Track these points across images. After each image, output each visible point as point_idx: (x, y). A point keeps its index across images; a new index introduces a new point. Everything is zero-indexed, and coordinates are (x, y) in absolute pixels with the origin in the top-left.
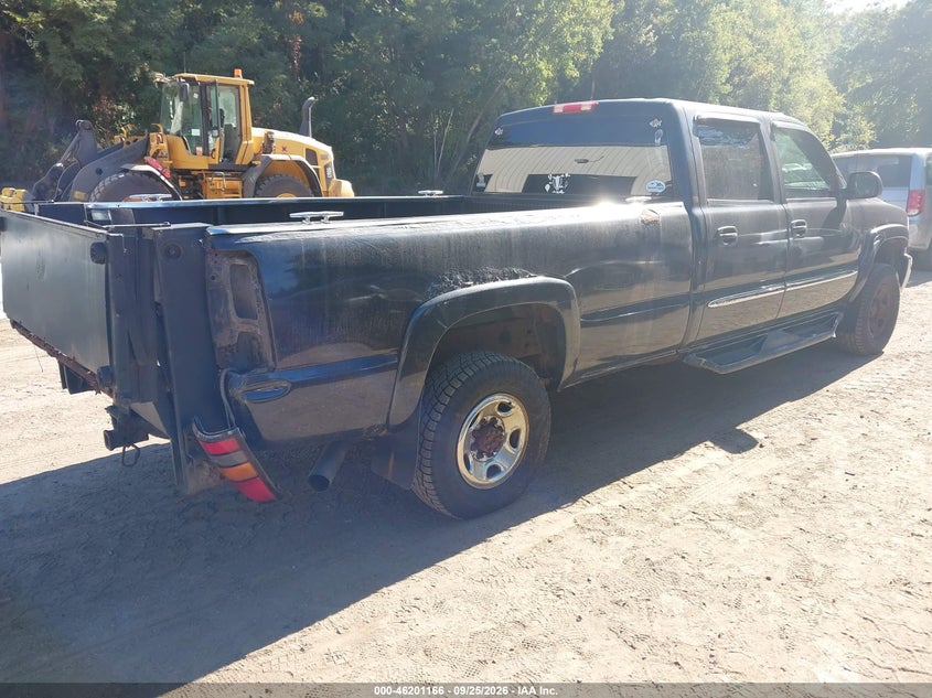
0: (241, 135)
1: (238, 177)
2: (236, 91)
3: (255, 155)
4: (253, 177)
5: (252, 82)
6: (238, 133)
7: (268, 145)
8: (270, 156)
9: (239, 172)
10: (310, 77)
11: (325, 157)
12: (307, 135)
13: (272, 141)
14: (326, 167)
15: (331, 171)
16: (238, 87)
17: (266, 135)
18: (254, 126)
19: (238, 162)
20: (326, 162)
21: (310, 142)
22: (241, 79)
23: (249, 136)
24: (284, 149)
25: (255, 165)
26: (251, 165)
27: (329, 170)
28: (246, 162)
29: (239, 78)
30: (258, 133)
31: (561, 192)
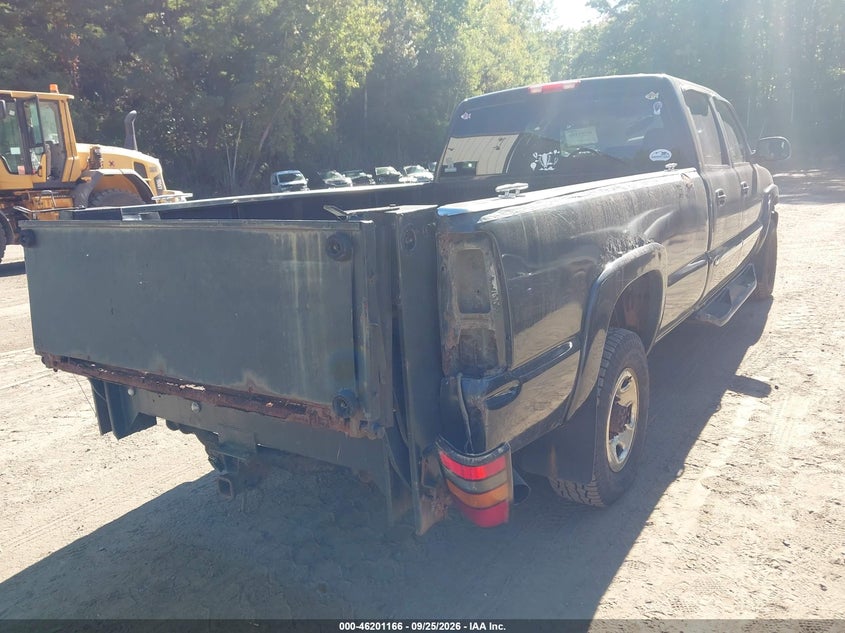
0: (65, 152)
1: (68, 195)
2: (55, 106)
3: (83, 171)
4: (85, 194)
5: (72, 97)
6: (62, 149)
7: (95, 160)
8: (100, 170)
9: (69, 189)
10: (91, 97)
11: (154, 170)
12: (133, 149)
13: (99, 156)
14: (156, 179)
15: (161, 182)
16: (56, 102)
17: (93, 151)
18: (78, 141)
19: (65, 179)
20: (156, 174)
21: (136, 155)
22: (58, 94)
23: (73, 152)
24: (112, 164)
25: (84, 181)
26: (79, 181)
27: (159, 182)
28: (74, 179)
29: (55, 93)
30: (84, 149)
31: (551, 168)
